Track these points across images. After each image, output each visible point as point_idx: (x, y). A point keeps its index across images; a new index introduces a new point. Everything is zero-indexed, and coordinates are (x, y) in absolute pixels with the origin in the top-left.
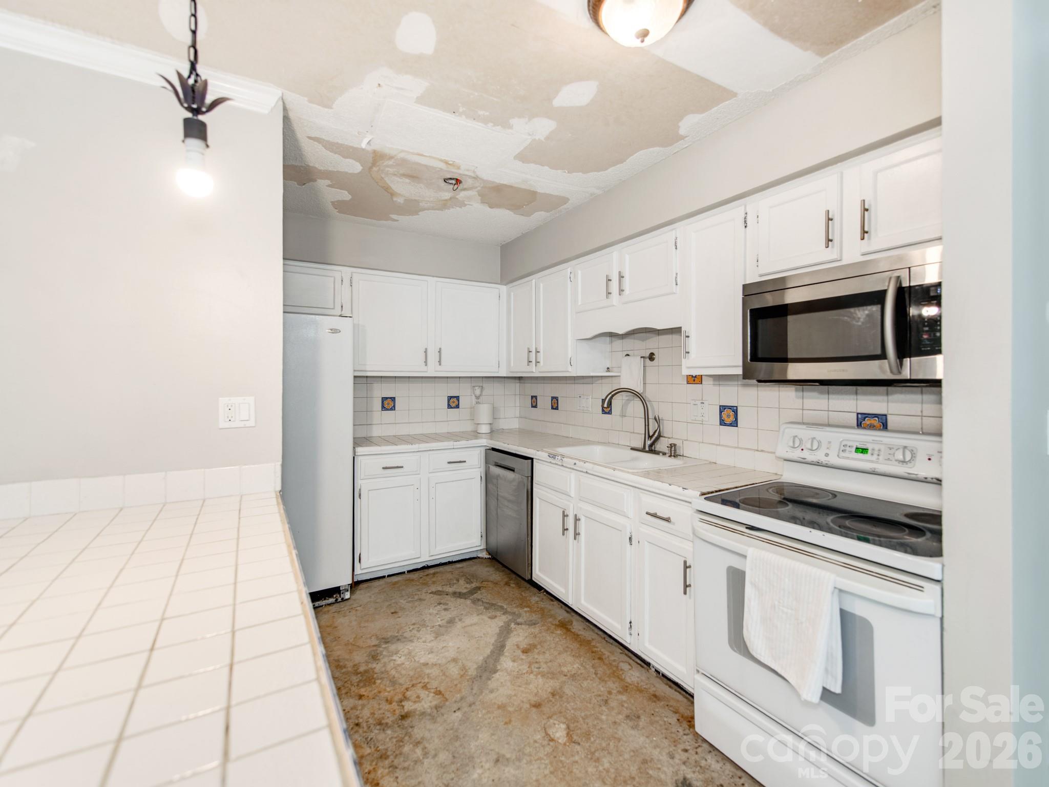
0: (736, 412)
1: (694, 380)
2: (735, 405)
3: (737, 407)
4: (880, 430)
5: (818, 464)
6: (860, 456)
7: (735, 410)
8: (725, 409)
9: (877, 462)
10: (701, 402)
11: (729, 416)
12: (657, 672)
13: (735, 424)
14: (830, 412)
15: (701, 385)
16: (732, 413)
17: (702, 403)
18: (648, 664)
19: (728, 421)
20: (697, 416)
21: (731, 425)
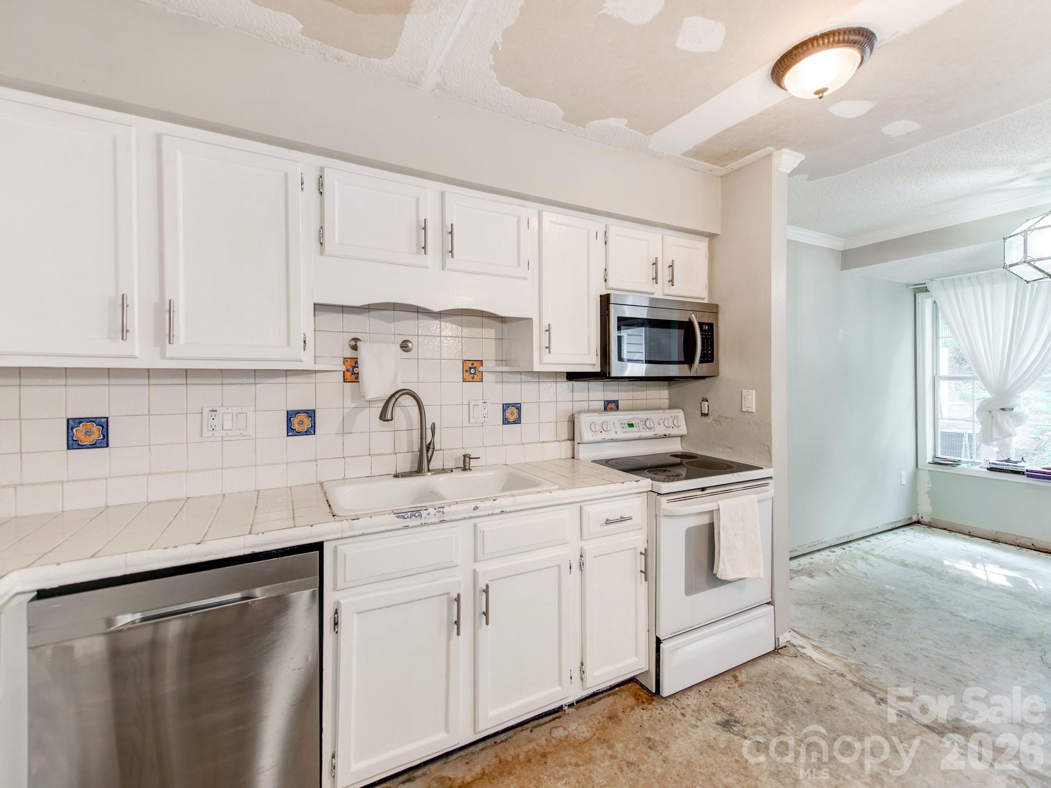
0: (519, 409)
1: (473, 378)
2: (519, 402)
3: (520, 404)
4: (615, 411)
5: (612, 440)
6: (631, 429)
7: (518, 407)
8: (509, 407)
9: (640, 432)
10: (483, 401)
11: (511, 414)
12: (571, 705)
13: (518, 421)
14: (590, 402)
15: (481, 383)
16: (515, 411)
17: (484, 403)
18: (560, 708)
19: (511, 419)
20: (478, 418)
21: (514, 422)
